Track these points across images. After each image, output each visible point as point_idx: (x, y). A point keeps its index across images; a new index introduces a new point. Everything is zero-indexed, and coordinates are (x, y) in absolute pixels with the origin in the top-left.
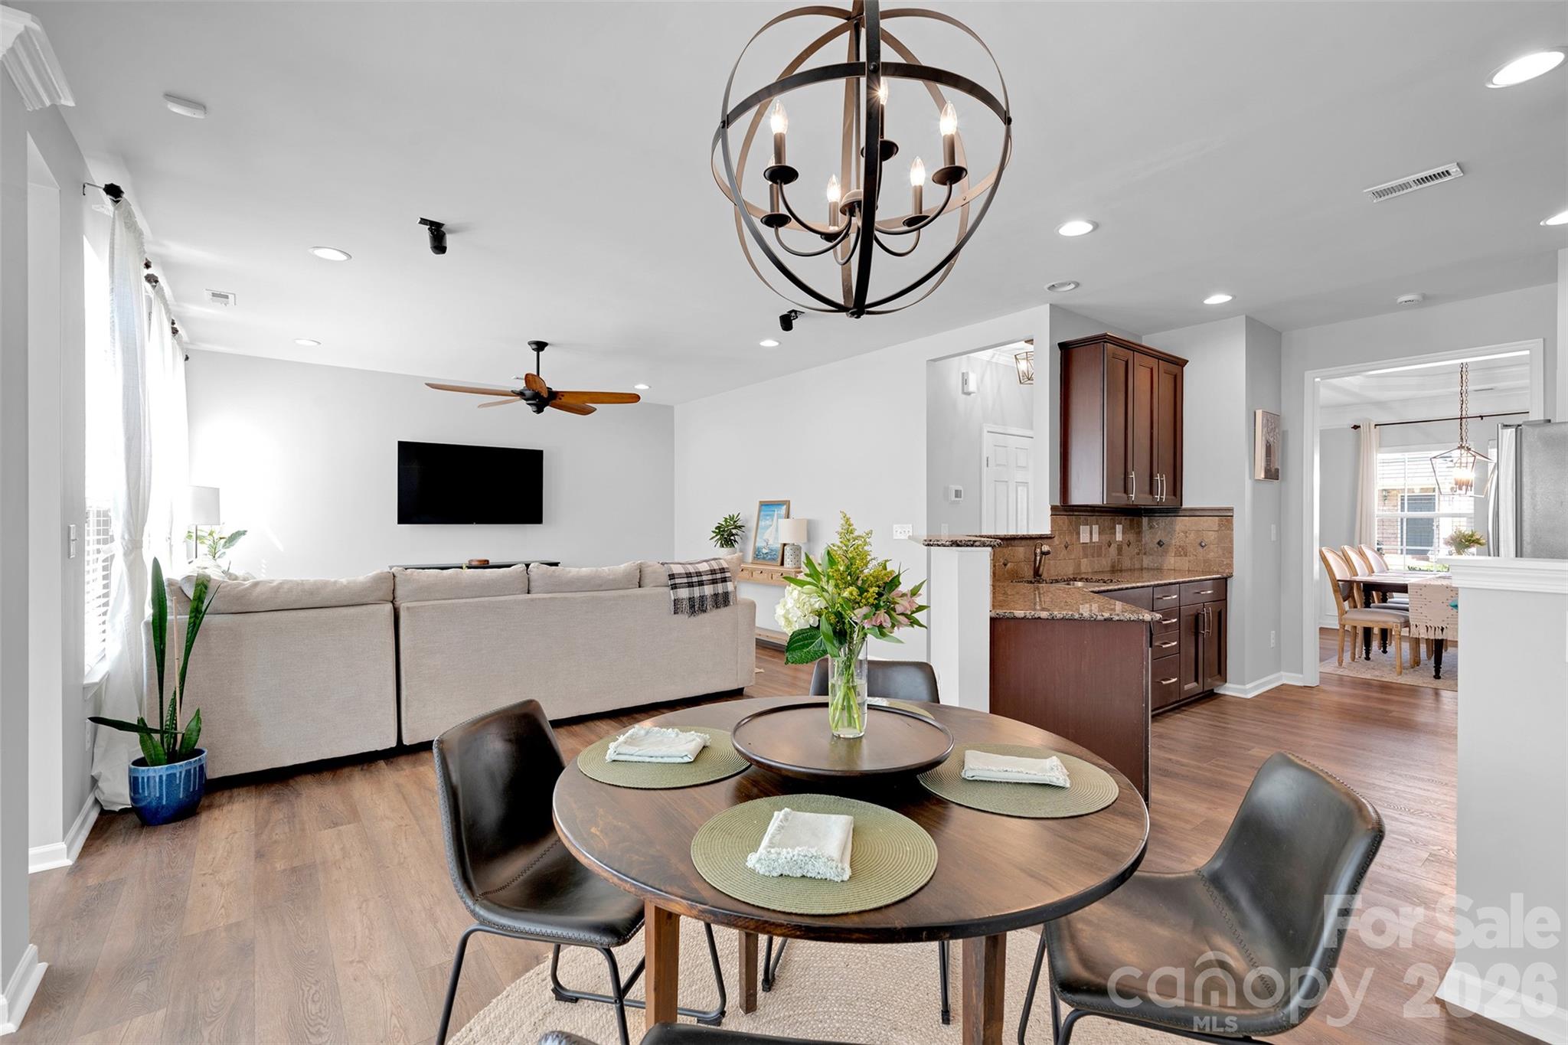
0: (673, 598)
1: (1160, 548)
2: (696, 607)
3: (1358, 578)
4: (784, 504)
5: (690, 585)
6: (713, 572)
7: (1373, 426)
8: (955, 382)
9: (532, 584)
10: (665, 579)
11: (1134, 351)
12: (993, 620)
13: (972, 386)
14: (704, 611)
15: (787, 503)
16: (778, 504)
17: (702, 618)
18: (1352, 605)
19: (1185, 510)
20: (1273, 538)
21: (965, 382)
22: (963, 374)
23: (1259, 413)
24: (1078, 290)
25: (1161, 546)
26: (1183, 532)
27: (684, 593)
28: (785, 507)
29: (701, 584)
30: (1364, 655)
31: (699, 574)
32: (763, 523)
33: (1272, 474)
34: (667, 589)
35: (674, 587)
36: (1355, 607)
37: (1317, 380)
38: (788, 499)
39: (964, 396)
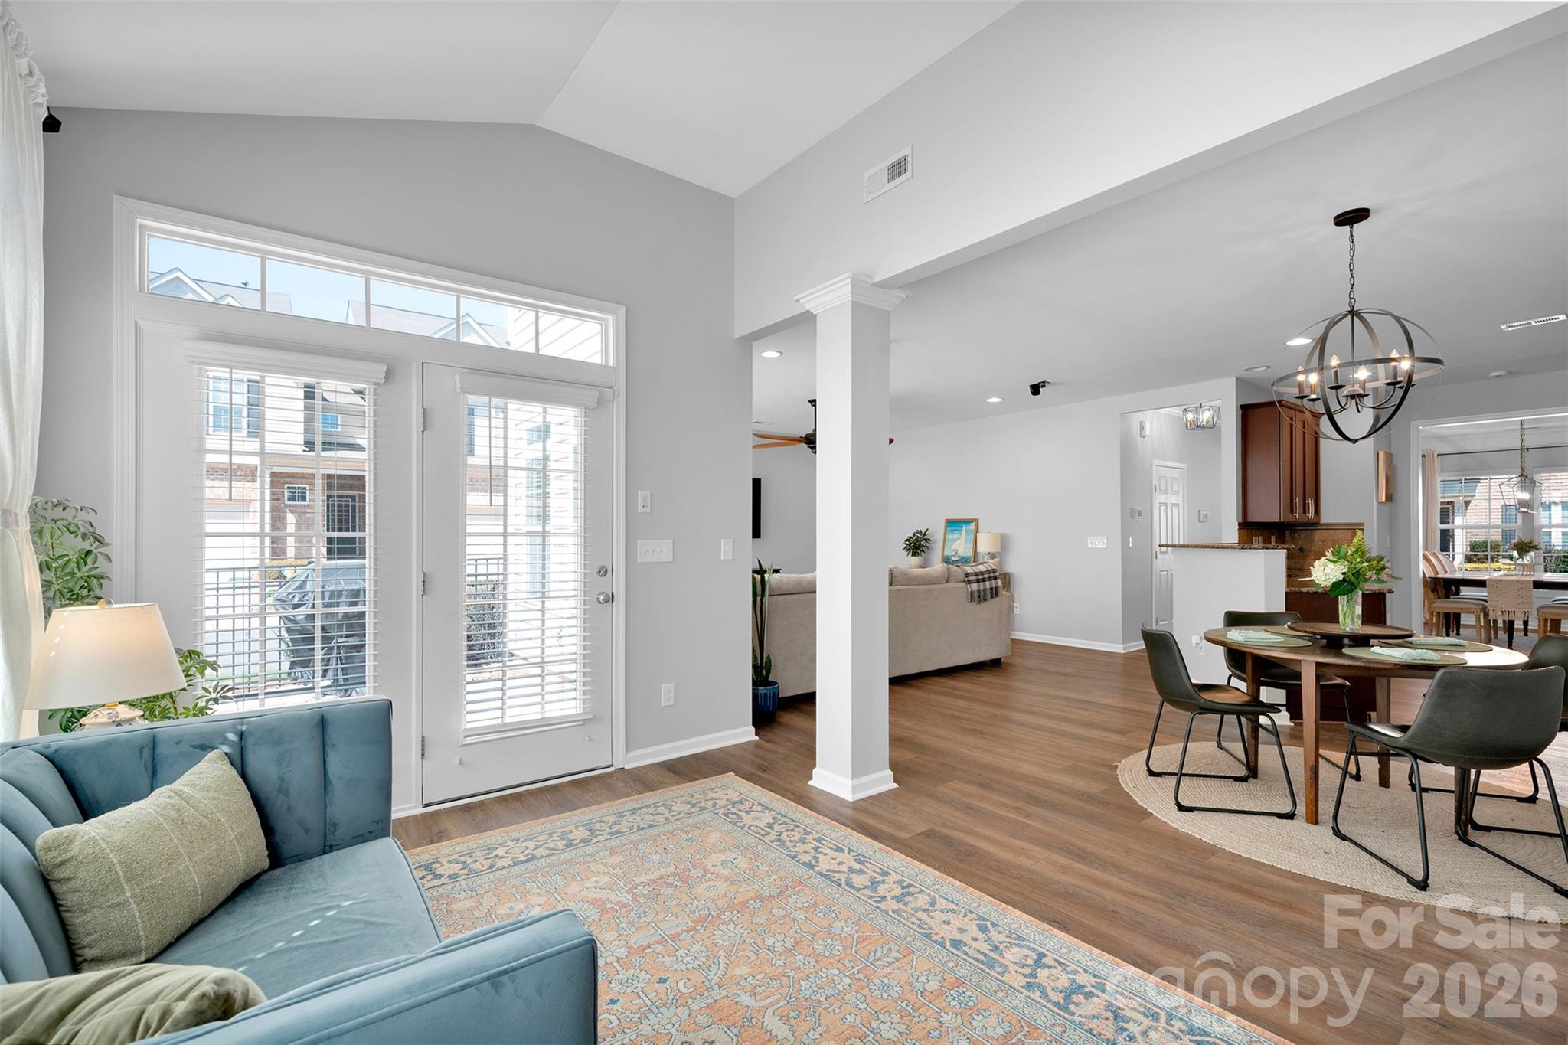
0: (970, 590)
1: (1301, 554)
2: (980, 597)
3: (1439, 576)
4: (972, 522)
5: (978, 581)
6: (989, 572)
7: (1435, 455)
8: (1136, 428)
9: (894, 579)
10: (962, 577)
11: (1295, 410)
12: (1286, 593)
13: (1148, 432)
14: (985, 600)
15: (976, 521)
16: (967, 522)
17: (985, 605)
18: (1437, 597)
19: (1323, 525)
20: (1388, 545)
21: (1142, 428)
22: (1141, 422)
23: (1382, 454)
24: (1269, 370)
25: (1302, 551)
26: (1321, 541)
27: (975, 587)
28: (974, 523)
29: (984, 580)
30: (1455, 632)
31: (982, 573)
32: (950, 537)
33: (1390, 498)
34: (964, 584)
35: (969, 582)
36: (1439, 598)
37: (1420, 428)
38: (977, 517)
39: (1141, 439)
